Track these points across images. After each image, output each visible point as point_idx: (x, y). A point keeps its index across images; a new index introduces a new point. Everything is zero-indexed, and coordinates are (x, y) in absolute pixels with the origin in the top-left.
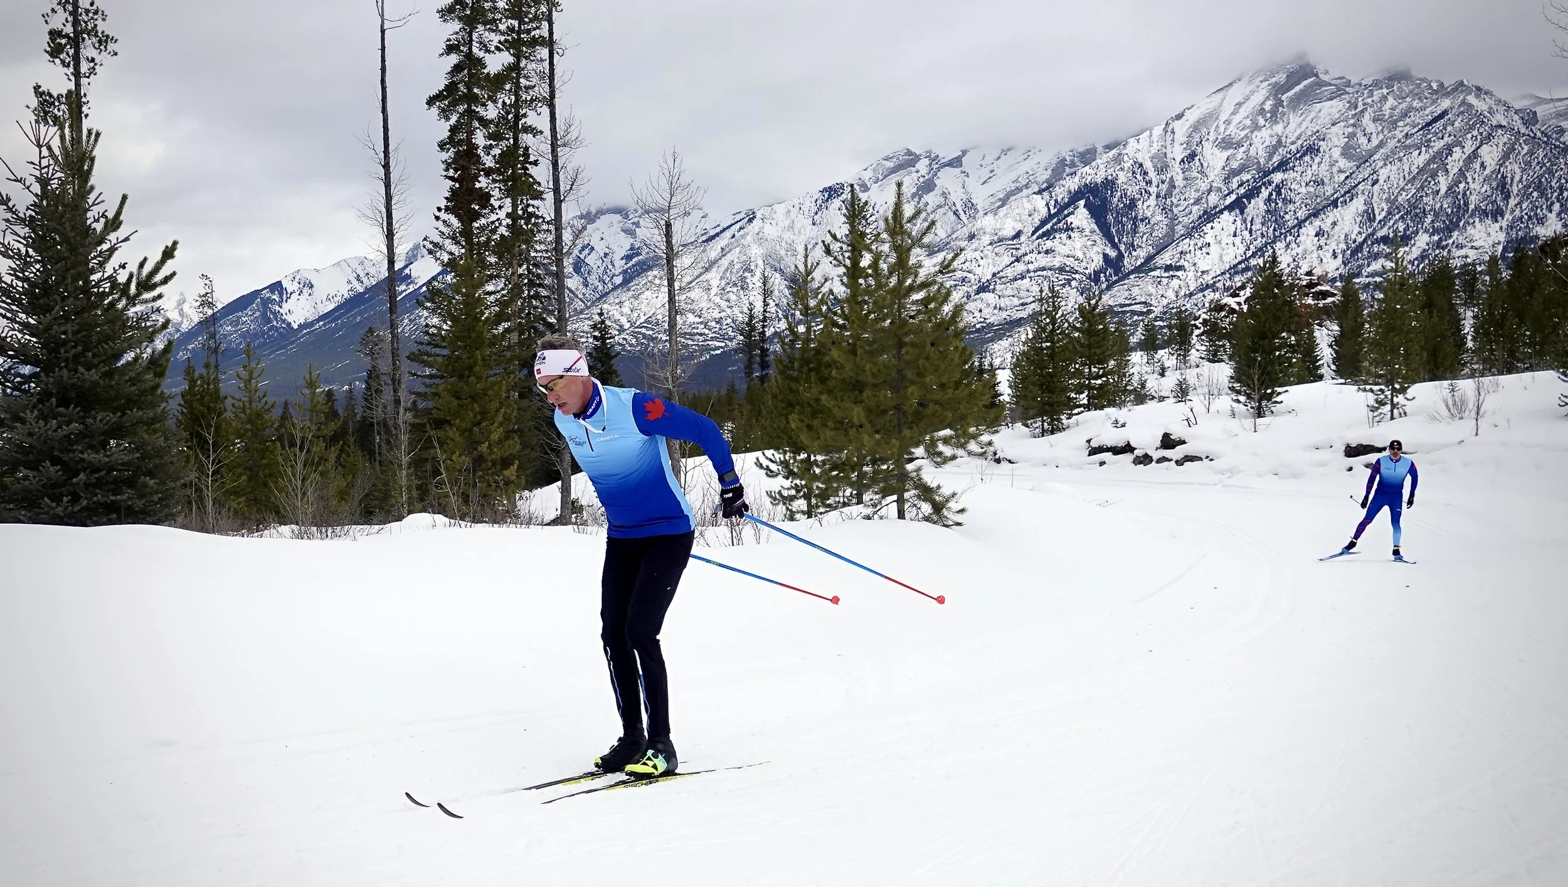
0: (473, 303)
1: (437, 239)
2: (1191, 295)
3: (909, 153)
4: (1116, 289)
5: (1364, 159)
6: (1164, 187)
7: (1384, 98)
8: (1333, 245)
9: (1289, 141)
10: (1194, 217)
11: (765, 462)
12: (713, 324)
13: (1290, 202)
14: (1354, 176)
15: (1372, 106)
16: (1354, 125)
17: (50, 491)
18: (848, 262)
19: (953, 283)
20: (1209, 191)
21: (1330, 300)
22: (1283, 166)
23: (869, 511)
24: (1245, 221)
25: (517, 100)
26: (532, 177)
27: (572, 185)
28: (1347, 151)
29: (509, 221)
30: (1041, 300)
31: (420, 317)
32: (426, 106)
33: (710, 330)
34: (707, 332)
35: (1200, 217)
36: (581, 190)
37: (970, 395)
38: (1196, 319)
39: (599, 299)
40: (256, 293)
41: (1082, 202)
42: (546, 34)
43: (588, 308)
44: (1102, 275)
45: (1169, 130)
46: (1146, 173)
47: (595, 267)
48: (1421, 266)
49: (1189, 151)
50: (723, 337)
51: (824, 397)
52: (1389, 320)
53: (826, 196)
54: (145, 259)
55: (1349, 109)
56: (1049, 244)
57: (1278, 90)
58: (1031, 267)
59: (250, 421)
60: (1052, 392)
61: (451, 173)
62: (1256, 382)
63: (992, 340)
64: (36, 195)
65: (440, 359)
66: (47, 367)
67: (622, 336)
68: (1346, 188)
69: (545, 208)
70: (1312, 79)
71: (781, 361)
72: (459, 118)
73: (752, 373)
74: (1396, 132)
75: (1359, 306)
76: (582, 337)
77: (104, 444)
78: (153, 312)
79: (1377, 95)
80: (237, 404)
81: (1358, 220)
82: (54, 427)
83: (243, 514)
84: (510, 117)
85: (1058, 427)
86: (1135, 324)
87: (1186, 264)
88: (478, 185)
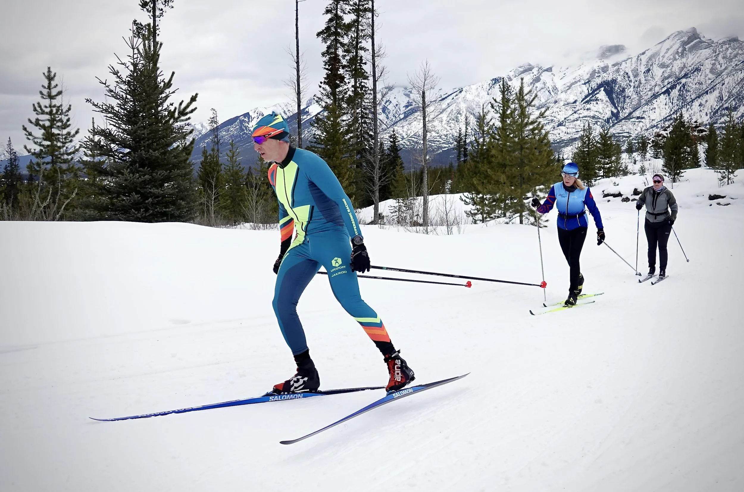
0: (336, 125)
1: (320, 96)
2: (647, 130)
3: (530, 65)
4: (616, 126)
5: (719, 75)
6: (637, 83)
7: (727, 49)
8: (706, 110)
9: (688, 65)
10: (649, 96)
11: (464, 198)
12: (443, 137)
13: (689, 91)
14: (715, 81)
15: (722, 52)
16: (715, 60)
17: (135, 206)
18: (501, 111)
19: (547, 122)
20: (656, 86)
21: (704, 133)
22: (686, 76)
23: (508, 220)
24: (670, 99)
25: (357, 35)
26: (364, 70)
27: (381, 74)
28: (712, 71)
29: (353, 89)
30: (584, 130)
31: (313, 130)
32: (317, 37)
33: (442, 139)
34: (440, 140)
35: (652, 97)
36: (385, 76)
37: (551, 171)
38: (649, 140)
39: (393, 124)
40: (237, 118)
41: (602, 89)
42: (371, 7)
43: (388, 128)
44: (610, 120)
45: (639, 59)
46: (629, 77)
47: (392, 110)
48: (742, 120)
49: (647, 68)
50: (448, 143)
51: (488, 170)
52: (728, 143)
53: (494, 82)
54: (183, 101)
55: (713, 53)
56: (588, 106)
57: (684, 44)
58: (581, 116)
59: (232, 176)
60: (588, 169)
61: (327, 67)
62: (673, 167)
63: (564, 147)
64: (131, 71)
65: (320, 149)
66: (134, 149)
67: (403, 141)
68: (712, 86)
69: (369, 83)
70: (698, 40)
71: (471, 154)
72: (331, 42)
73: (460, 159)
74: (732, 63)
75: (716, 136)
76: (385, 141)
77: (162, 185)
78: (185, 126)
79: (725, 47)
80: (227, 168)
81: (716, 100)
82: (137, 178)
83: (228, 218)
84: (354, 42)
85: (590, 185)
86: (624, 142)
87: (645, 116)
88: (339, 73)
